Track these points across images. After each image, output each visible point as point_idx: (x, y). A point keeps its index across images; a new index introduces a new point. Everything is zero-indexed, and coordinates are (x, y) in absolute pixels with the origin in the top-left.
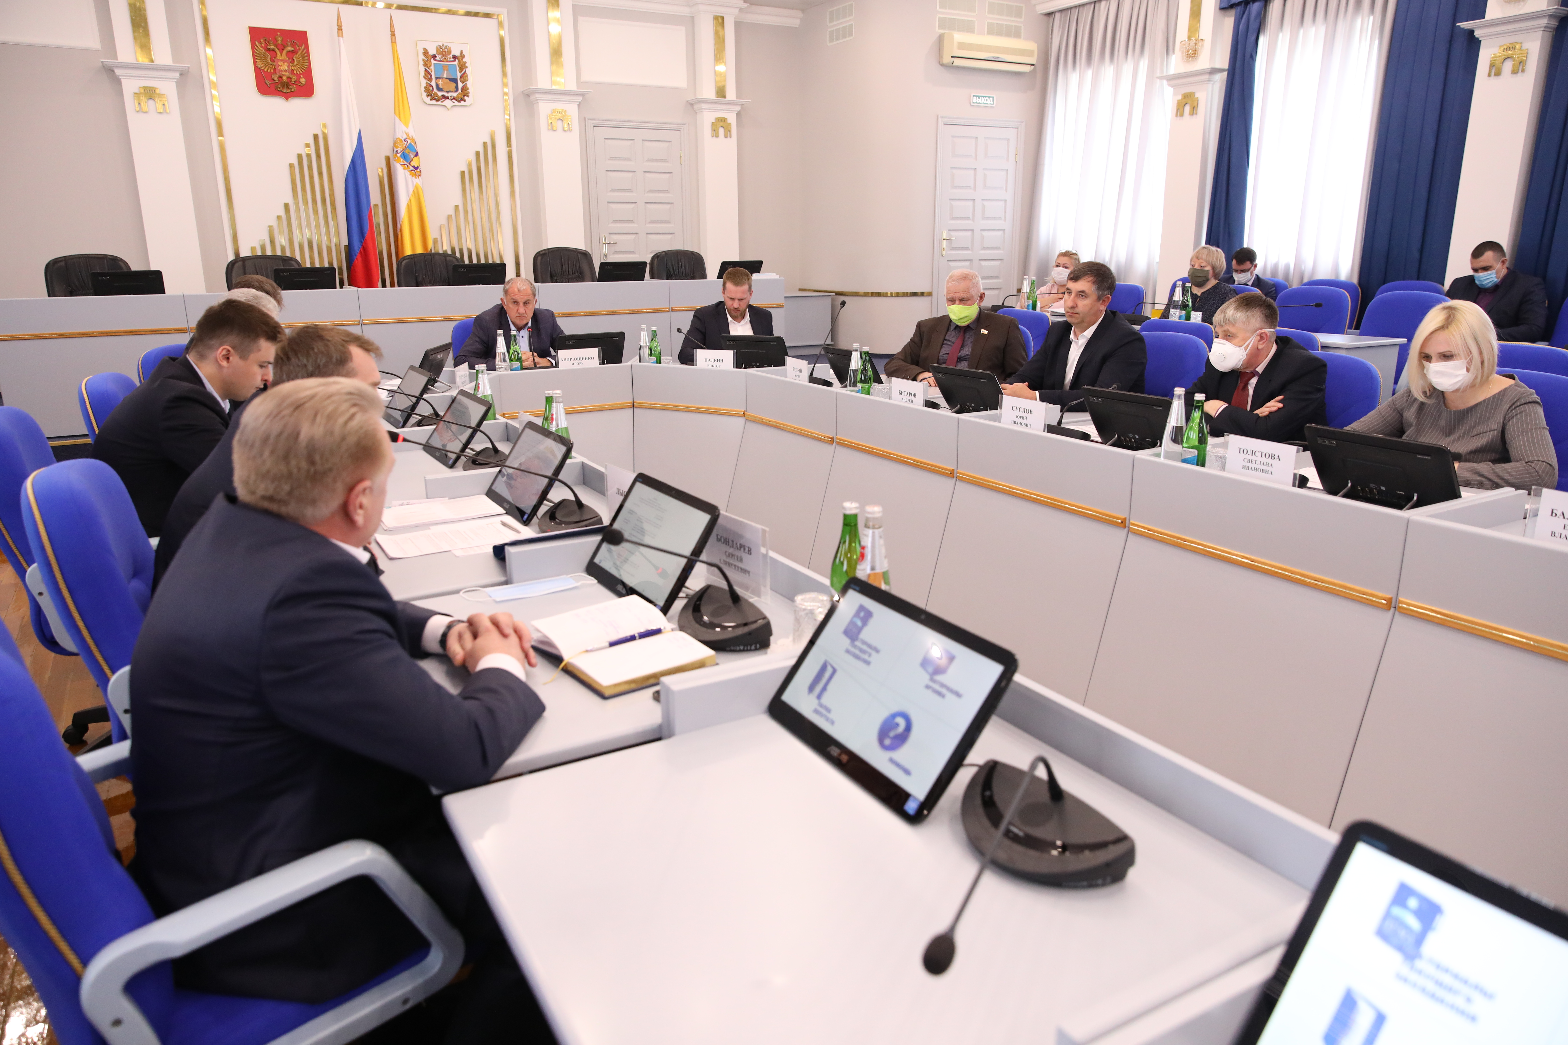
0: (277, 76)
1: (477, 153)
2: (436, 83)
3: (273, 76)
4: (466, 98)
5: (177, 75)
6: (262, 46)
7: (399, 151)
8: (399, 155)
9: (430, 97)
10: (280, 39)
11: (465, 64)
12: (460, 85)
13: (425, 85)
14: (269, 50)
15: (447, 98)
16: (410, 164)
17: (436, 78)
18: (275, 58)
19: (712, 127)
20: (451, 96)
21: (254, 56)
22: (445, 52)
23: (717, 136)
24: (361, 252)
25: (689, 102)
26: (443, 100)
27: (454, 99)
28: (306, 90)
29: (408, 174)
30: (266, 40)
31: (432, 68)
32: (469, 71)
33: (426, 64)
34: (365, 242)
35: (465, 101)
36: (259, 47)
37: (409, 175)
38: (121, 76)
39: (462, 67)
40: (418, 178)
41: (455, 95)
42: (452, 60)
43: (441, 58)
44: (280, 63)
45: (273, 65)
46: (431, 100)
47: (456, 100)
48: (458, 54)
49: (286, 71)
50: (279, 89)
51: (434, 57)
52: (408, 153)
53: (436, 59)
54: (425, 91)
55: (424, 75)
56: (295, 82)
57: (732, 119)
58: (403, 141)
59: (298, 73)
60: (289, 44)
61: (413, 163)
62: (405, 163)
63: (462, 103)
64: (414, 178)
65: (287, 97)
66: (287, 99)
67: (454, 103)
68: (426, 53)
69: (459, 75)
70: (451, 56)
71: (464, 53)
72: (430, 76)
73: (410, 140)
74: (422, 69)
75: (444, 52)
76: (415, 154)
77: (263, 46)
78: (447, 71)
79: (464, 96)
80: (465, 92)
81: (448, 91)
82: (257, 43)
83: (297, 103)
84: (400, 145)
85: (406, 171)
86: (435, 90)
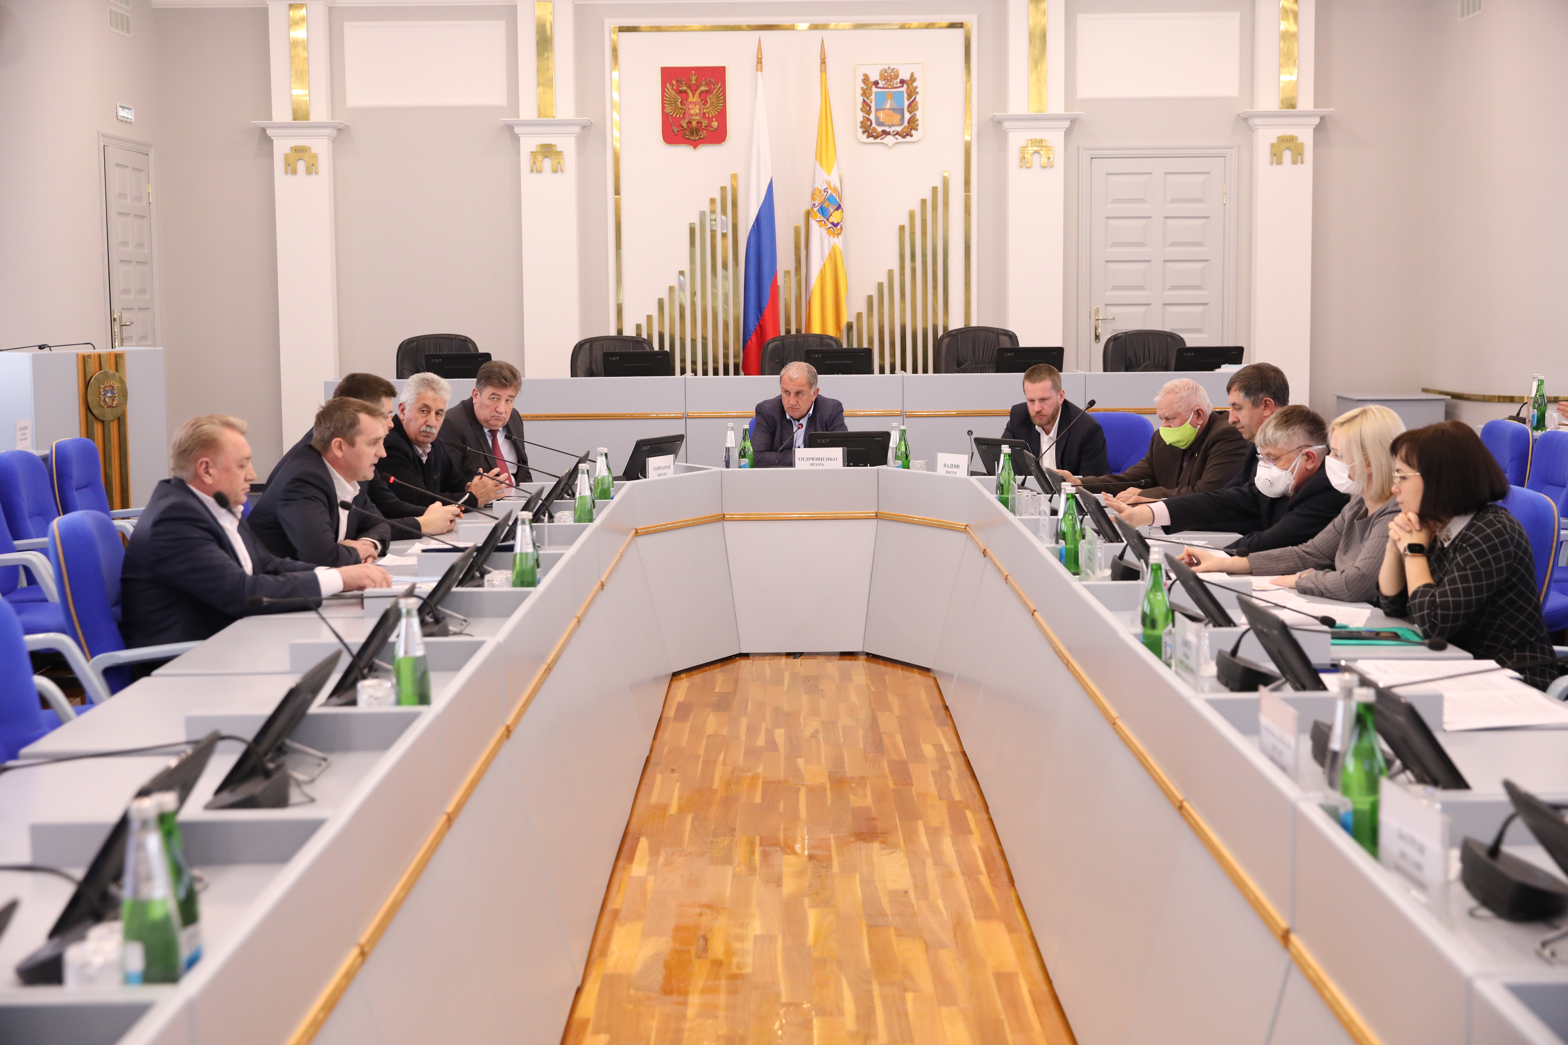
0: (687, 121)
1: (924, 202)
2: (876, 115)
3: (681, 122)
4: (913, 132)
5: (577, 129)
6: (673, 89)
7: (816, 205)
8: (815, 209)
9: (867, 134)
10: (694, 79)
11: (915, 89)
12: (907, 116)
13: (861, 119)
14: (680, 92)
15: (889, 133)
16: (828, 220)
17: (877, 110)
18: (686, 100)
19: (1271, 150)
20: (894, 131)
21: (663, 100)
22: (891, 76)
23: (1279, 163)
24: (756, 330)
25: (1241, 115)
26: (884, 136)
27: (897, 134)
28: (718, 136)
29: (824, 232)
30: (678, 80)
31: (873, 97)
32: (919, 98)
33: (865, 93)
34: (762, 319)
35: (911, 136)
36: (670, 89)
37: (825, 234)
38: (521, 134)
39: (912, 93)
40: (838, 237)
41: (899, 129)
42: (899, 85)
43: (886, 84)
44: (690, 107)
45: (683, 109)
46: (868, 137)
47: (900, 135)
48: (907, 77)
49: (696, 115)
50: (687, 137)
51: (876, 83)
52: (827, 207)
53: (879, 86)
54: (861, 127)
55: (861, 107)
56: (705, 127)
57: (1305, 136)
58: (823, 191)
59: (711, 116)
60: (704, 83)
61: (832, 219)
62: (823, 219)
63: (908, 138)
64: (831, 237)
65: (695, 144)
66: (695, 147)
67: (897, 139)
68: (866, 79)
69: (906, 103)
70: (898, 80)
71: (915, 76)
72: (868, 108)
73: (831, 190)
74: (860, 99)
75: (889, 76)
76: (836, 207)
77: (675, 87)
78: (891, 99)
79: (911, 130)
80: (913, 124)
81: (890, 124)
82: (668, 85)
83: (707, 151)
84: (818, 197)
85: (823, 229)
86: (874, 125)
